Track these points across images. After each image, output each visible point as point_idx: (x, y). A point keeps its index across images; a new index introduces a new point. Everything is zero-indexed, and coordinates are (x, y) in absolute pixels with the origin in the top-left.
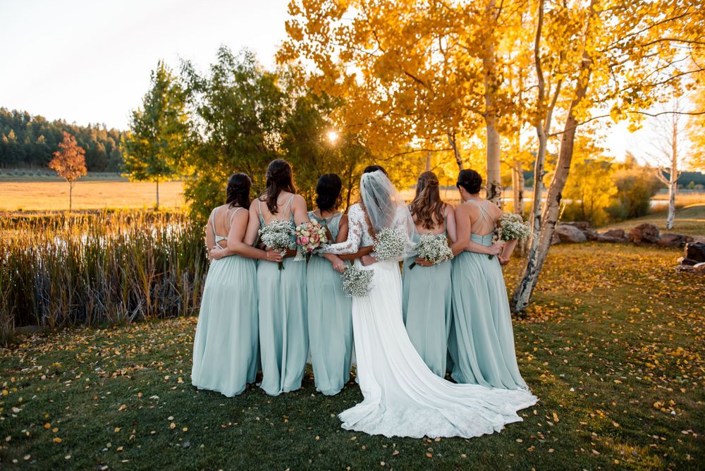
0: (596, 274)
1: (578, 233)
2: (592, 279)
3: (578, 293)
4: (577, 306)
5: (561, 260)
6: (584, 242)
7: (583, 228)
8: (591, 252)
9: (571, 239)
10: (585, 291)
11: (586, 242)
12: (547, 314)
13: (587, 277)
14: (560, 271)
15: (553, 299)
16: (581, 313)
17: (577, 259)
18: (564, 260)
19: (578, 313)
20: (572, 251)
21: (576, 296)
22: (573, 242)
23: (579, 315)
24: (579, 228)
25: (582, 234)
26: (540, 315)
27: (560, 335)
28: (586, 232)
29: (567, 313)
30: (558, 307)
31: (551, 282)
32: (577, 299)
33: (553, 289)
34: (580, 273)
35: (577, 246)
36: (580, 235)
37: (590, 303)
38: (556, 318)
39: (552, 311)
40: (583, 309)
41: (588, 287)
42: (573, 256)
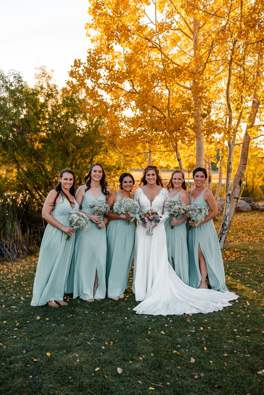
0: (260, 232)
1: (246, 205)
2: (258, 235)
3: (250, 243)
4: (251, 250)
5: (237, 223)
6: (250, 211)
7: (249, 202)
8: (255, 218)
9: (242, 209)
10: (255, 242)
11: (251, 211)
12: (233, 256)
13: (255, 234)
14: (238, 230)
15: (236, 247)
16: (254, 255)
17: (247, 222)
18: (239, 223)
19: (252, 255)
20: (243, 217)
21: (250, 245)
22: (243, 211)
23: (253, 256)
24: (246, 202)
25: (248, 206)
26: (229, 256)
27: (243, 266)
28: (251, 204)
29: (245, 254)
30: (240, 252)
31: (232, 237)
32: (250, 247)
33: (235, 241)
34: (250, 231)
35: (246, 214)
36: (247, 206)
37: (258, 249)
38: (240, 257)
39: (236, 254)
40: (255, 252)
41: (256, 239)
42: (244, 221)
